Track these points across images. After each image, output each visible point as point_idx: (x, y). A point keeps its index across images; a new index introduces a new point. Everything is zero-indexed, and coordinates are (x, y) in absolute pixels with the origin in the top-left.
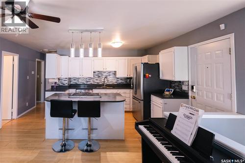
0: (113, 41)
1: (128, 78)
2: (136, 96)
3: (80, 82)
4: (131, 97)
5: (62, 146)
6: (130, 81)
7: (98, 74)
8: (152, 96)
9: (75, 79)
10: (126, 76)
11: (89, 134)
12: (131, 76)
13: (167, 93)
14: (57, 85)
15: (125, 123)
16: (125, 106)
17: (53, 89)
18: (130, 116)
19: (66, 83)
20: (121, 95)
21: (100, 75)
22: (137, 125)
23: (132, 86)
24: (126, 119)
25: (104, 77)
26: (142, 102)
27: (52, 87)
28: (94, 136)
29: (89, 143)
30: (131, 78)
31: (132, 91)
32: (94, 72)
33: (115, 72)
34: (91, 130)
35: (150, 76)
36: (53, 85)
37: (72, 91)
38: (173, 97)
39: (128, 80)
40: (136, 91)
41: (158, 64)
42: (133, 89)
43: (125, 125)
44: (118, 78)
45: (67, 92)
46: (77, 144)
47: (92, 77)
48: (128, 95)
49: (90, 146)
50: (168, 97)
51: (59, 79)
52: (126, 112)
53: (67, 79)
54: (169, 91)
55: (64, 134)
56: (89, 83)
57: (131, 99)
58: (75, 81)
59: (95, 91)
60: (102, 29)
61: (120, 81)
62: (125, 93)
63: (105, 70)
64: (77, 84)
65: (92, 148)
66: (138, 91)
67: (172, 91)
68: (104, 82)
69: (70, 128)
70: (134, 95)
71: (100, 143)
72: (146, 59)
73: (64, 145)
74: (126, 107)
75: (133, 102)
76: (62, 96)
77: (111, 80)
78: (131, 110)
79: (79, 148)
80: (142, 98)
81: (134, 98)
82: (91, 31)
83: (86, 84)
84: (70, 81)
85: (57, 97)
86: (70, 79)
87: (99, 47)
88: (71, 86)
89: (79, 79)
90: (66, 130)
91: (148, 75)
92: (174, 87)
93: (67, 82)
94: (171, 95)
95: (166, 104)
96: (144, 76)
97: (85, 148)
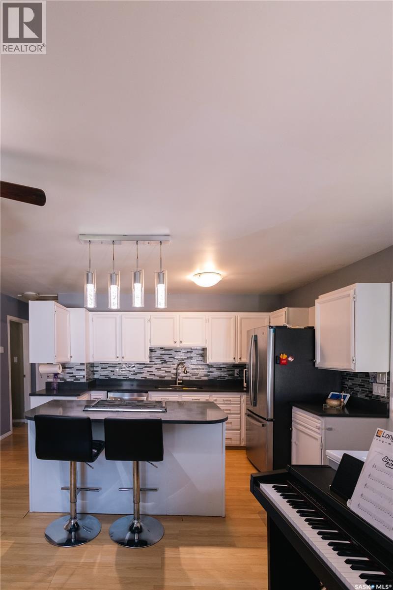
0: (198, 271)
1: (235, 366)
2: (256, 410)
3: (118, 373)
4: (244, 411)
5: (70, 531)
6: (241, 372)
7: (162, 354)
8: (295, 409)
9: (105, 366)
10: (230, 360)
11: (136, 502)
12: (244, 360)
13: (335, 403)
14: (59, 381)
15: (227, 474)
16: (227, 434)
17: (50, 390)
18: (241, 458)
19: (82, 376)
20: (218, 408)
21: (166, 358)
22: (255, 482)
23: (245, 385)
24: (228, 465)
25: (177, 362)
26: (270, 425)
27: (48, 384)
28: (150, 506)
29: (136, 524)
30: (242, 366)
31: (244, 397)
32: (151, 350)
33: (204, 349)
34: (141, 491)
35: (290, 359)
36: (51, 380)
37: (98, 395)
38: (347, 412)
39: (236, 371)
40: (255, 398)
41: (312, 330)
42: (247, 391)
43: (226, 480)
44: (210, 366)
45: (85, 397)
46: (106, 527)
47: (147, 360)
48: (234, 408)
49: (139, 530)
50: (335, 412)
51: (64, 366)
52: (228, 448)
53: (84, 367)
54: (337, 398)
55: (74, 501)
56: (139, 377)
57: (244, 417)
58: (105, 373)
59: (154, 396)
60: (167, 232)
61: (216, 373)
62: (228, 402)
63: (178, 345)
64: (110, 380)
65: (144, 536)
66: (260, 397)
67: (345, 397)
68: (177, 374)
69: (89, 486)
70: (251, 408)
71: (164, 524)
72: (281, 317)
73: (76, 528)
74: (229, 436)
75: (248, 423)
76: (71, 407)
77: (195, 370)
78: (243, 444)
79: (111, 535)
80: (271, 416)
81: (251, 414)
82: (137, 239)
83: (134, 380)
84: (93, 372)
85: (61, 410)
86: (92, 365)
87: (159, 282)
88: (94, 384)
89: (114, 365)
90: (78, 490)
91: (285, 356)
92: (349, 389)
93: (84, 373)
94: (343, 408)
95: (330, 429)
96: (277, 360)
97: (128, 536)
